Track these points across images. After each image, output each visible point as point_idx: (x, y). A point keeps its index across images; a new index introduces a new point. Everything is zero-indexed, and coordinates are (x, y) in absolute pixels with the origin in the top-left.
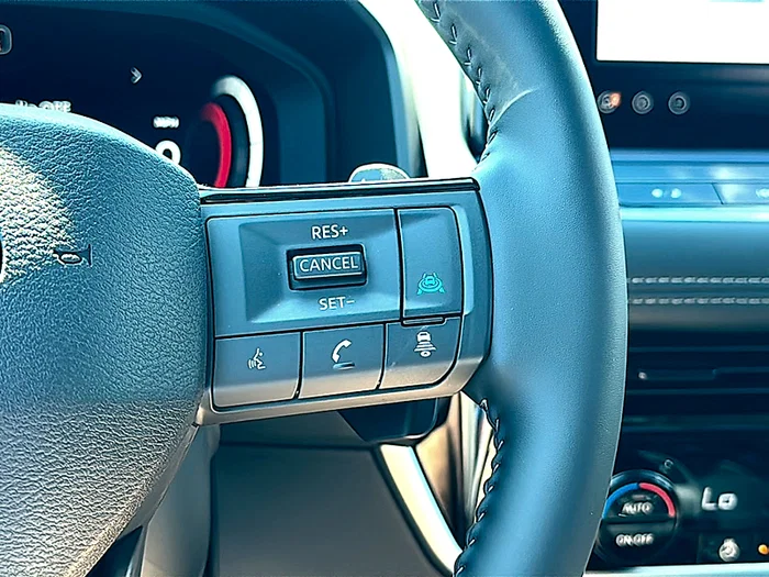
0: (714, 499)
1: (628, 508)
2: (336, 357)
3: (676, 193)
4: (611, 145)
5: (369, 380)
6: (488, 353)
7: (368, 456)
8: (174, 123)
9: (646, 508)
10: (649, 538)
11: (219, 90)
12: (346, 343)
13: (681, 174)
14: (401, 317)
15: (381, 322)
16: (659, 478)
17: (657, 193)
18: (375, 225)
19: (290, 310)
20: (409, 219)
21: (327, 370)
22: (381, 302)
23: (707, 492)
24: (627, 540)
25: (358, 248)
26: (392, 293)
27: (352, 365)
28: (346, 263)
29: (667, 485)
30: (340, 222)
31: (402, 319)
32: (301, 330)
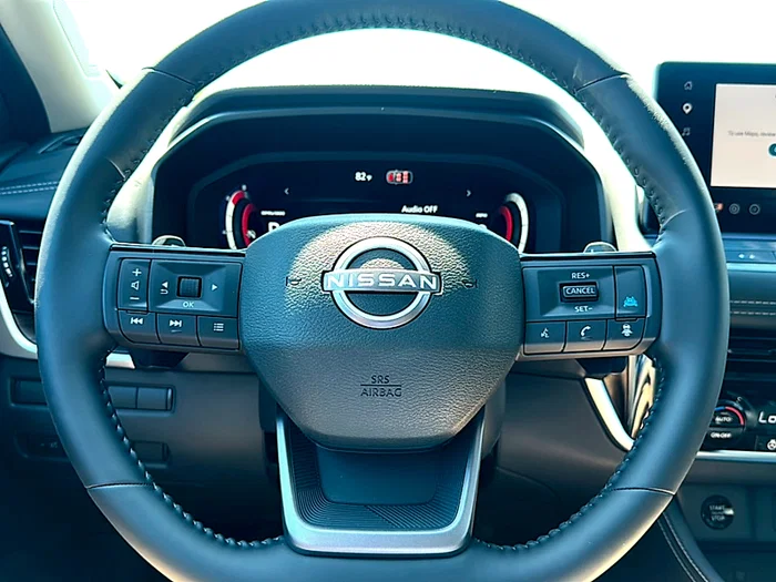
0: (766, 418)
1: (718, 419)
2: (583, 334)
3: (752, 257)
4: (722, 231)
5: (598, 346)
6: (658, 336)
7: (578, 383)
8: (485, 215)
9: (729, 419)
10: (729, 435)
11: (508, 200)
12: (588, 328)
13: (754, 246)
14: (615, 317)
15: (606, 318)
16: (735, 405)
17: (742, 256)
18: (603, 273)
19: (560, 312)
20: (619, 271)
21: (578, 339)
22: (606, 310)
23: (762, 414)
24: (718, 435)
25: (594, 283)
26: (611, 305)
27: (591, 337)
28: (589, 290)
29: (741, 408)
30: (586, 272)
31: (615, 318)
32: (565, 320)
